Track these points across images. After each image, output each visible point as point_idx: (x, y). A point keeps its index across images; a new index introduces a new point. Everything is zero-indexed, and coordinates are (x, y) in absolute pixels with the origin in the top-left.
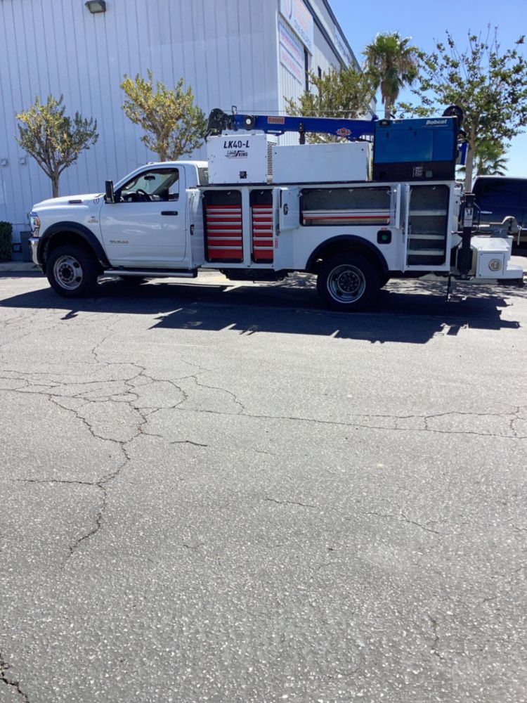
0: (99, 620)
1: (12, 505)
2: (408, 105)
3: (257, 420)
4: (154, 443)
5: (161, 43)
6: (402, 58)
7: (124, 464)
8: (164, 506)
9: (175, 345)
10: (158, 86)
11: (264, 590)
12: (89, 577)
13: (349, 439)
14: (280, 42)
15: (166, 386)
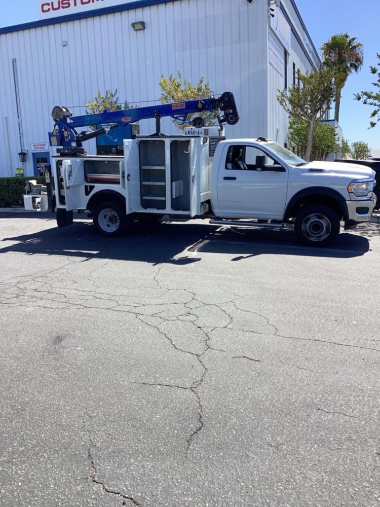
0: (225, 501)
1: (137, 403)
2: (370, 93)
3: (291, 341)
4: (220, 357)
5: (184, 51)
6: (350, 52)
7: (205, 374)
8: (244, 410)
9: (211, 275)
10: (185, 83)
11: (338, 485)
12: (207, 466)
13: (366, 360)
14: (269, 48)
15: (214, 309)
